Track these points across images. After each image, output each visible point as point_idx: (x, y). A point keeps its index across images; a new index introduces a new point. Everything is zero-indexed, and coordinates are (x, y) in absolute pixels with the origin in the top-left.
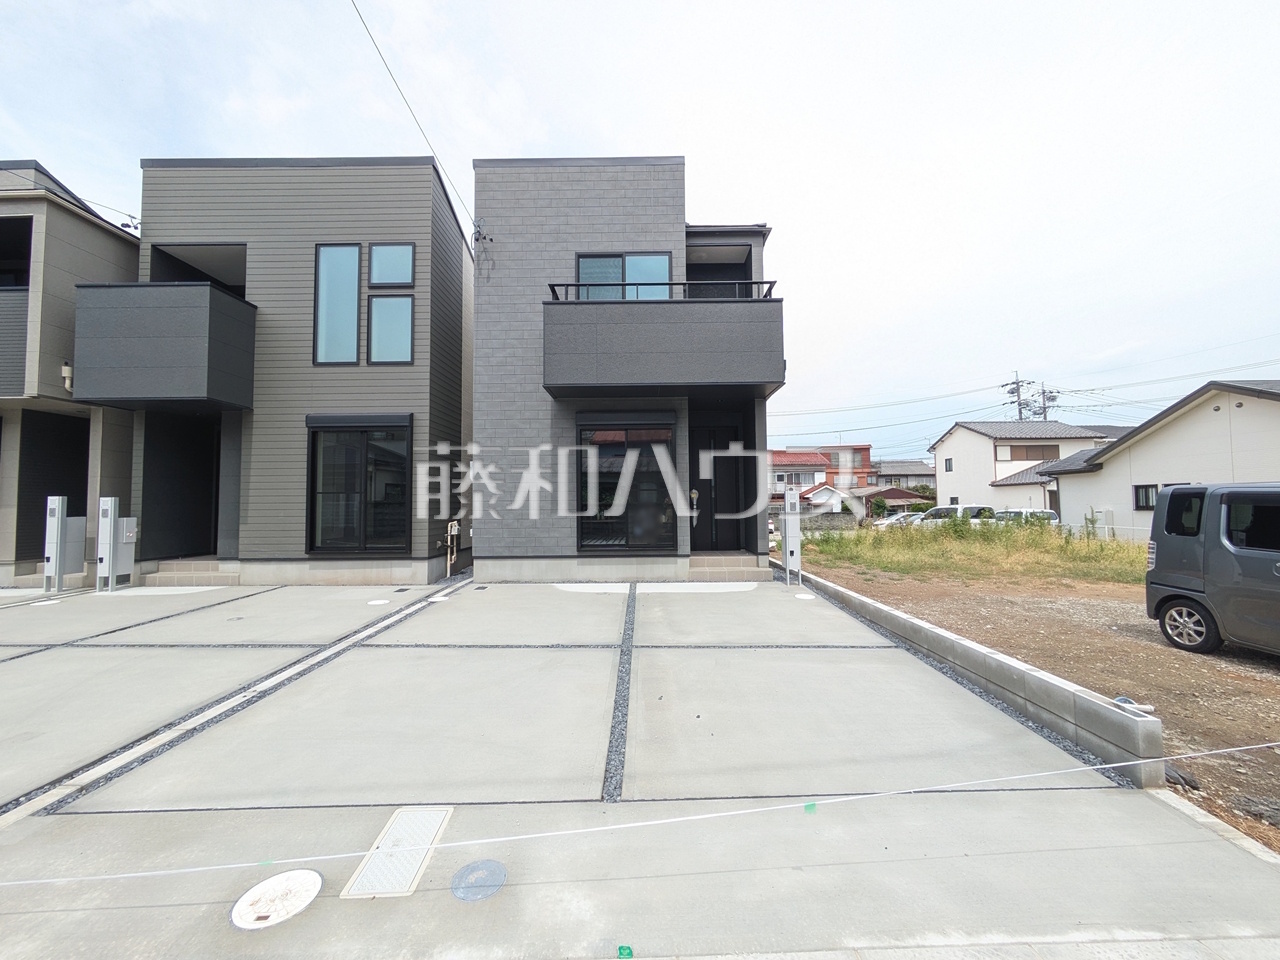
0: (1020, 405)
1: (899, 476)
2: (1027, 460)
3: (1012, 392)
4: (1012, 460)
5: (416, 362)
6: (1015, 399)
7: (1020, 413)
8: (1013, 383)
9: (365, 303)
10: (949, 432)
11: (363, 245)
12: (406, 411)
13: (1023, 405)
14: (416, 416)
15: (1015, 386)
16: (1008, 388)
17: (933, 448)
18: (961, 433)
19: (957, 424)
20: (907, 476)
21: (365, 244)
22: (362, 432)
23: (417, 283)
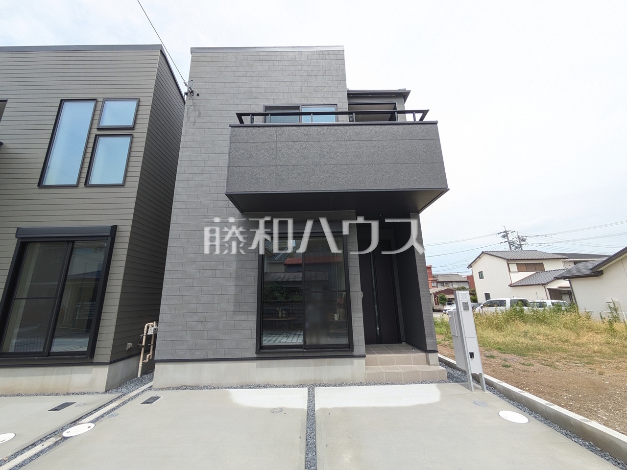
0: (509, 243)
1: (448, 282)
2: (527, 271)
3: (504, 236)
4: (518, 271)
5: (127, 184)
6: (506, 240)
7: (510, 247)
8: (504, 232)
9: (92, 140)
10: (479, 257)
11: (99, 100)
12: (110, 224)
13: (511, 243)
14: (120, 228)
15: (505, 233)
16: (502, 234)
17: (470, 266)
18: (486, 257)
19: (483, 253)
20: (452, 282)
21: (100, 100)
22: (68, 242)
23: (137, 126)
